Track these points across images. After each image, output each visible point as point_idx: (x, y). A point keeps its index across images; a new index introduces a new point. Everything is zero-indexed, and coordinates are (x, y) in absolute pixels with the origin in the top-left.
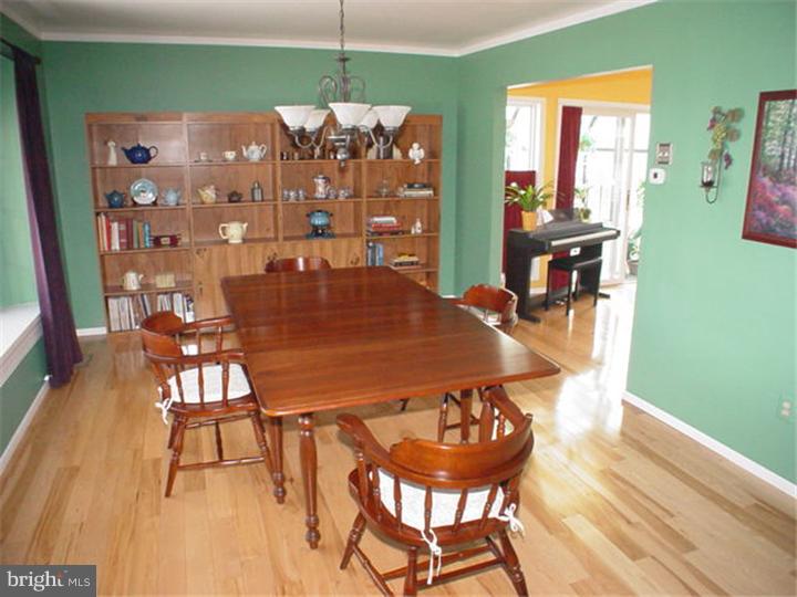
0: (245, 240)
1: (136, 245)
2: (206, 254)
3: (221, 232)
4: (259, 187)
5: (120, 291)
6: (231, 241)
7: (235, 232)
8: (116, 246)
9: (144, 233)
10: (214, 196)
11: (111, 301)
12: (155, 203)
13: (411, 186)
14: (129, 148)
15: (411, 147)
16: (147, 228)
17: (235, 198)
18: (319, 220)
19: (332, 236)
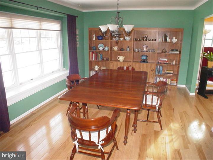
0: (124, 61)
1: (98, 60)
2: (113, 63)
3: (118, 58)
4: (129, 47)
5: (93, 70)
6: (120, 61)
7: (121, 59)
8: (94, 59)
9: (100, 57)
10: (117, 49)
11: (91, 72)
12: (103, 50)
13: (172, 50)
14: (98, 36)
15: (173, 38)
16: (101, 55)
17: (122, 50)
18: (144, 58)
19: (147, 62)
